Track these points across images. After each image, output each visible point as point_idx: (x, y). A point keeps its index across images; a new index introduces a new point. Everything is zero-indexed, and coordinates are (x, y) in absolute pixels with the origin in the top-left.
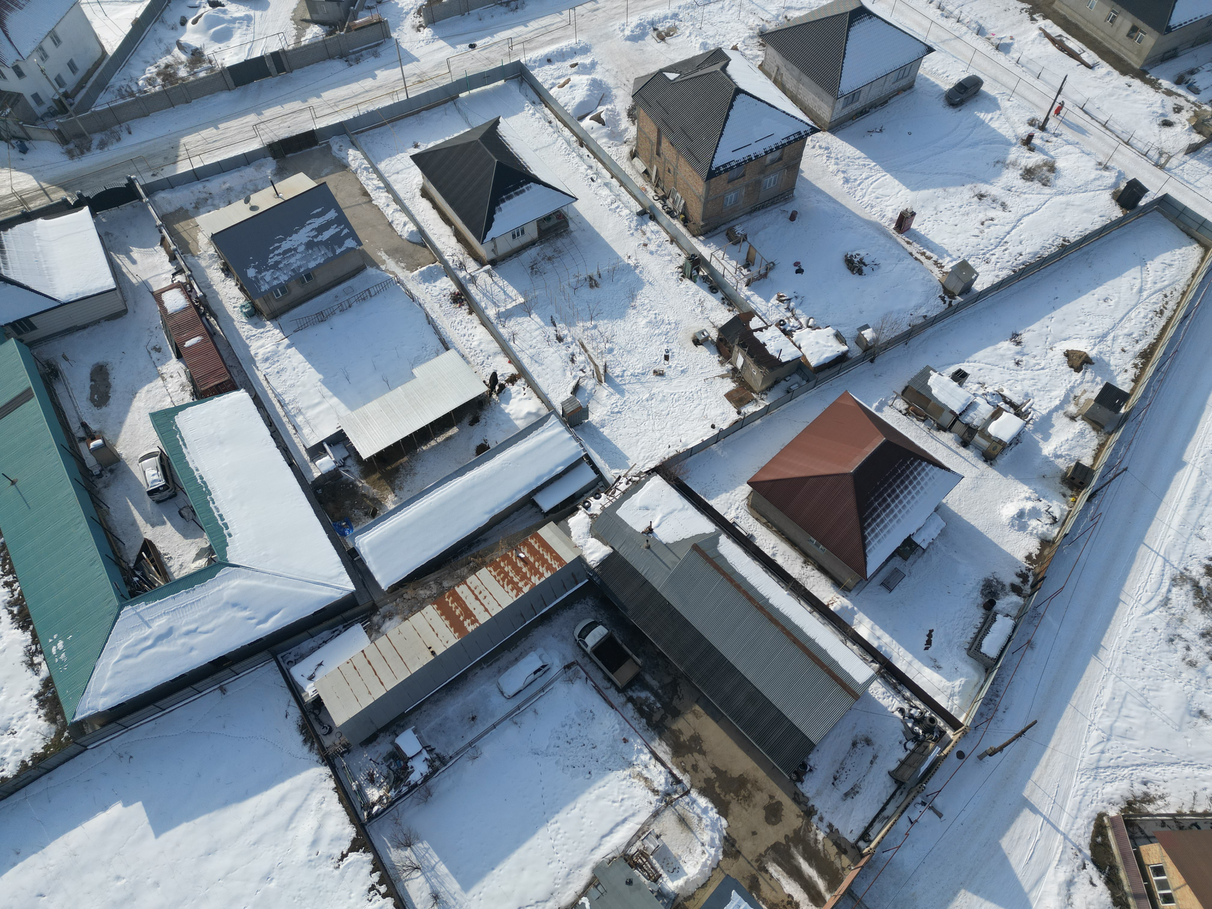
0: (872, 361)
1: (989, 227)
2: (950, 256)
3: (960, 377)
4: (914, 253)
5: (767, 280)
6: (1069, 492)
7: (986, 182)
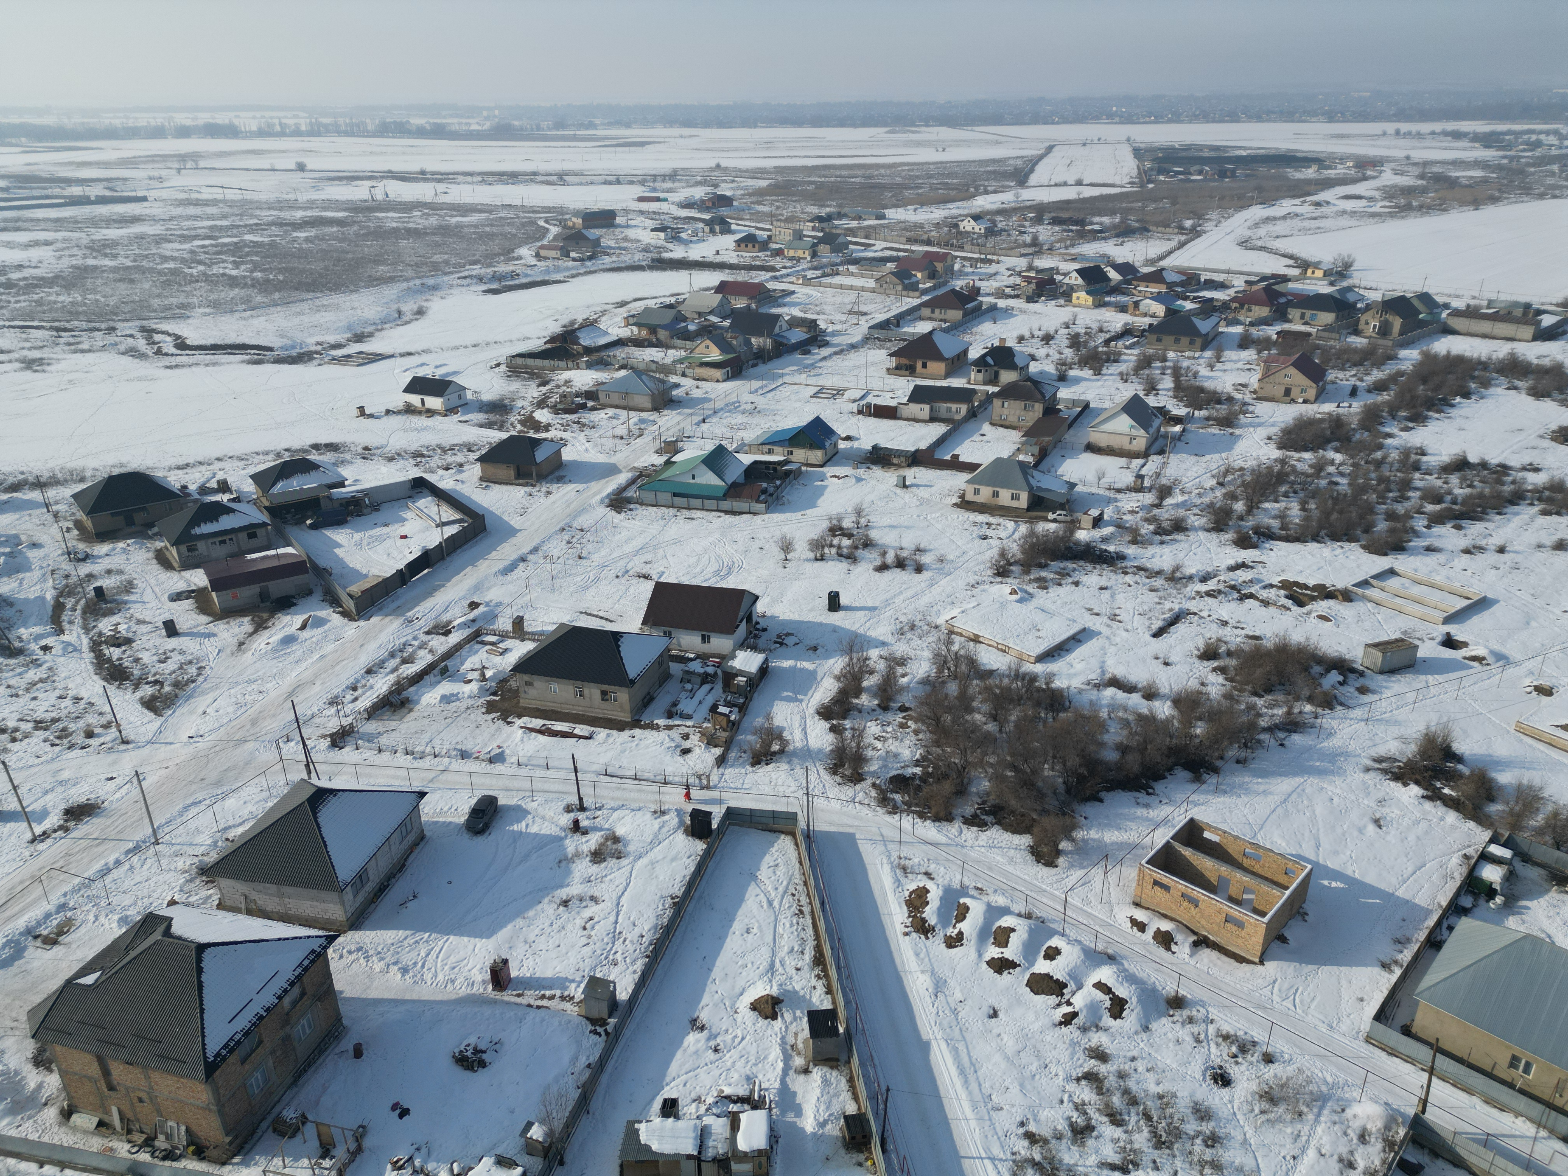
0: (562, 1163)
1: (593, 928)
2: (573, 981)
3: (670, 1108)
4: (532, 1002)
5: (366, 1154)
6: (861, 1157)
7: (562, 886)
